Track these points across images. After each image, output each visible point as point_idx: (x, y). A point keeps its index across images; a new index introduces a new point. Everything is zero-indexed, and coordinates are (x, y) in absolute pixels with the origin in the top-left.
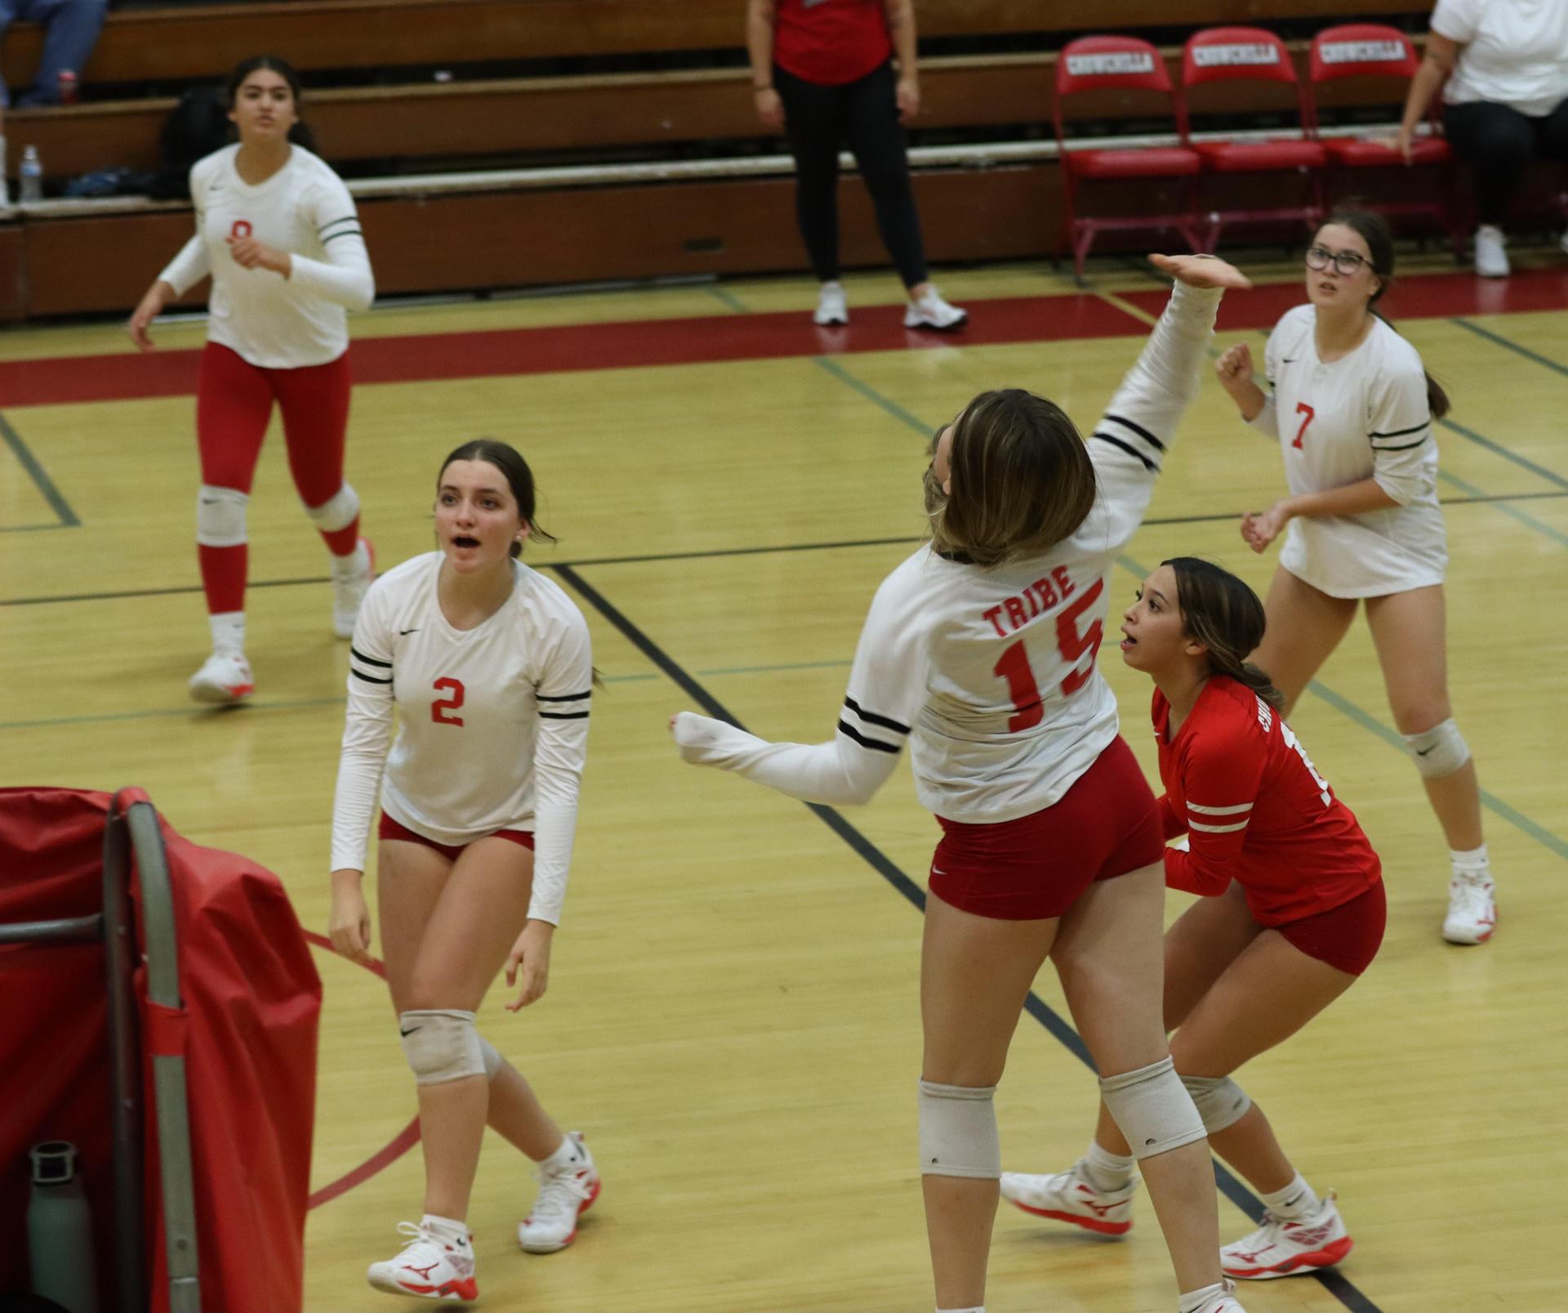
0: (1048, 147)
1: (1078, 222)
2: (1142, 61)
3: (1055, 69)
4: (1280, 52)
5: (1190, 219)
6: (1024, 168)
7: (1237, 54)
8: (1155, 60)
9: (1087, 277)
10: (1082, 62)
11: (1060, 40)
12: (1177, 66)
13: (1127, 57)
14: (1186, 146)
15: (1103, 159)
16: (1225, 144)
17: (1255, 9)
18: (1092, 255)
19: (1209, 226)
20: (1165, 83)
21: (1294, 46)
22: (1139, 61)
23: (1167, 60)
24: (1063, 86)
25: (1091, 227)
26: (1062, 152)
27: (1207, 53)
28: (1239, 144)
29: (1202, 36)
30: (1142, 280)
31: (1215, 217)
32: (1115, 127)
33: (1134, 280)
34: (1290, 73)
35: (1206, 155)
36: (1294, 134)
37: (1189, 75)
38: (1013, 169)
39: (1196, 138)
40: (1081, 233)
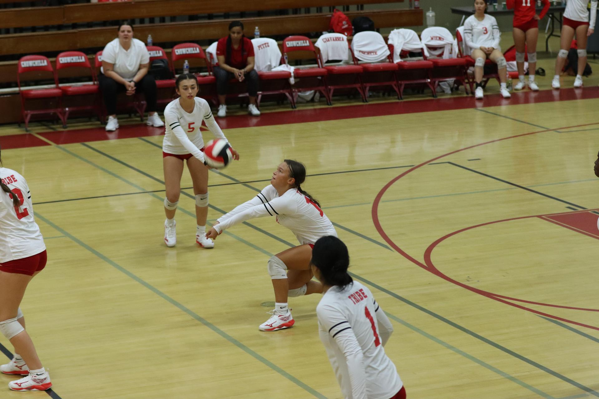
0: (16, 89)
1: (26, 112)
2: (44, 62)
3: (18, 66)
4: (85, 58)
5: (59, 110)
6: (8, 96)
7: (72, 59)
8: (47, 62)
9: (29, 129)
10: (25, 63)
11: (19, 57)
12: (54, 63)
13: (39, 61)
14: (58, 88)
15: (33, 92)
16: (70, 87)
17: (78, 45)
18: (30, 122)
19: (65, 112)
20: (51, 69)
21: (89, 56)
22: (42, 62)
23: (51, 62)
24: (20, 70)
25: (29, 113)
26: (20, 90)
27: (63, 60)
28: (74, 87)
29: (62, 54)
30: (46, 129)
31: (67, 109)
32: (37, 83)
33: (43, 129)
34: (89, 65)
35: (64, 90)
36: (91, 83)
37: (58, 66)
38: (5, 96)
39: (60, 85)
40: (27, 115)
